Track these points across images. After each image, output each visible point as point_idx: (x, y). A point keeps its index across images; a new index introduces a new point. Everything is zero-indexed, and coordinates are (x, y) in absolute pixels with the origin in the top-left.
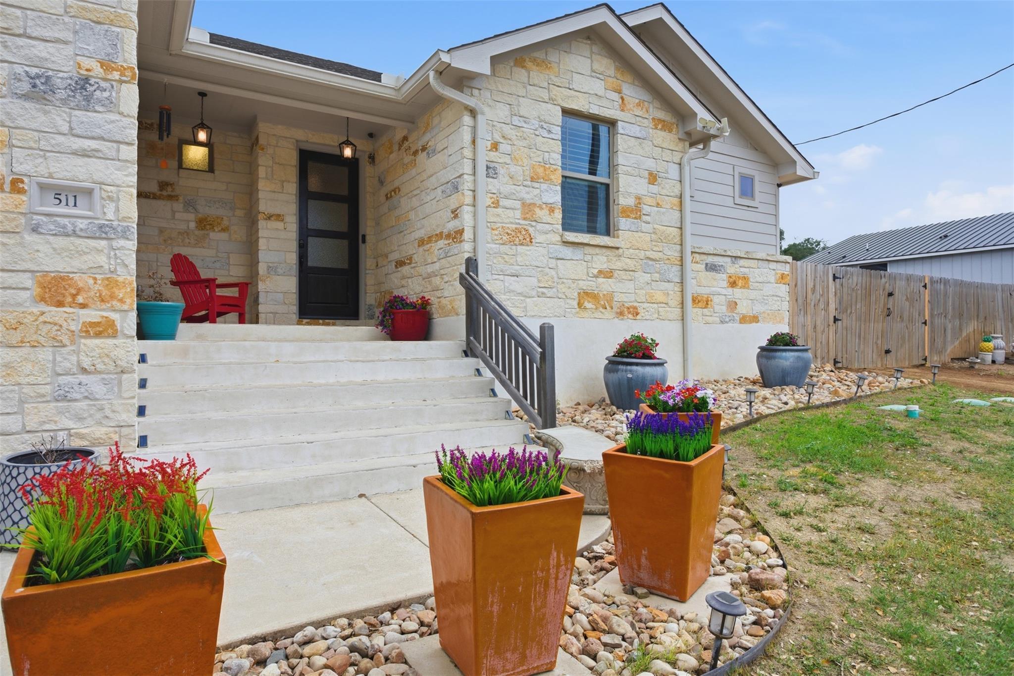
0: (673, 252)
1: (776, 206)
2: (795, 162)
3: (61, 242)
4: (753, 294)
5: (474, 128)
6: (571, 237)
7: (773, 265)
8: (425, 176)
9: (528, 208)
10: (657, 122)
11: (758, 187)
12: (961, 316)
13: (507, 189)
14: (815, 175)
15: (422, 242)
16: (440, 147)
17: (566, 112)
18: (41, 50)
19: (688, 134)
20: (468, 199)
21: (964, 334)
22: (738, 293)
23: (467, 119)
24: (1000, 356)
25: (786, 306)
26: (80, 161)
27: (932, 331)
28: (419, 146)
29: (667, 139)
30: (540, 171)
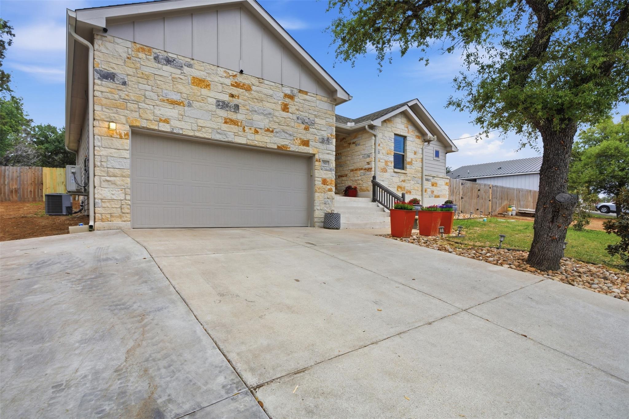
0: (420, 175)
1: (445, 160)
2: (451, 146)
3: (325, 172)
4: (438, 189)
5: (375, 140)
6: (396, 170)
7: (444, 179)
8: (354, 151)
9: (386, 162)
10: (417, 136)
11: (440, 154)
12: (502, 198)
13: (382, 157)
14: (458, 150)
15: (352, 170)
16: (361, 144)
17: (395, 134)
18: (323, 133)
19: (424, 140)
20: (373, 160)
21: (503, 205)
22: (434, 188)
23: (373, 138)
24: (514, 213)
25: (447, 193)
26: (327, 155)
27: (492, 203)
28: (352, 141)
29: (419, 141)
30: (389, 152)
